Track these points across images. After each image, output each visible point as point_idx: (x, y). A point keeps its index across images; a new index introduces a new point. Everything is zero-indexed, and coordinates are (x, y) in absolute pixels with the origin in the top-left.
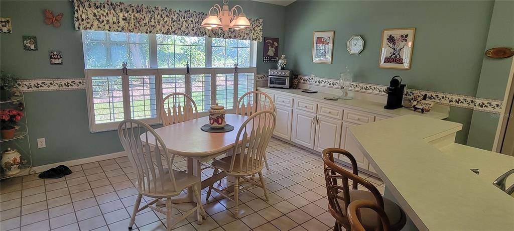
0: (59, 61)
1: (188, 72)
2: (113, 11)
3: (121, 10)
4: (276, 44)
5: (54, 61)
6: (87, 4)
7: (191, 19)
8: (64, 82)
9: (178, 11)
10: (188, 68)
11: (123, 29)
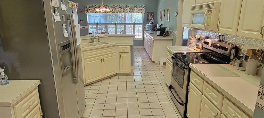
0: (82, 21)
1: (116, 25)
2: (93, 8)
3: (96, 7)
4: (152, 14)
5: (81, 21)
6: (87, 7)
7: (116, 8)
8: (83, 27)
9: (111, 6)
10: (116, 23)
11: (96, 12)
